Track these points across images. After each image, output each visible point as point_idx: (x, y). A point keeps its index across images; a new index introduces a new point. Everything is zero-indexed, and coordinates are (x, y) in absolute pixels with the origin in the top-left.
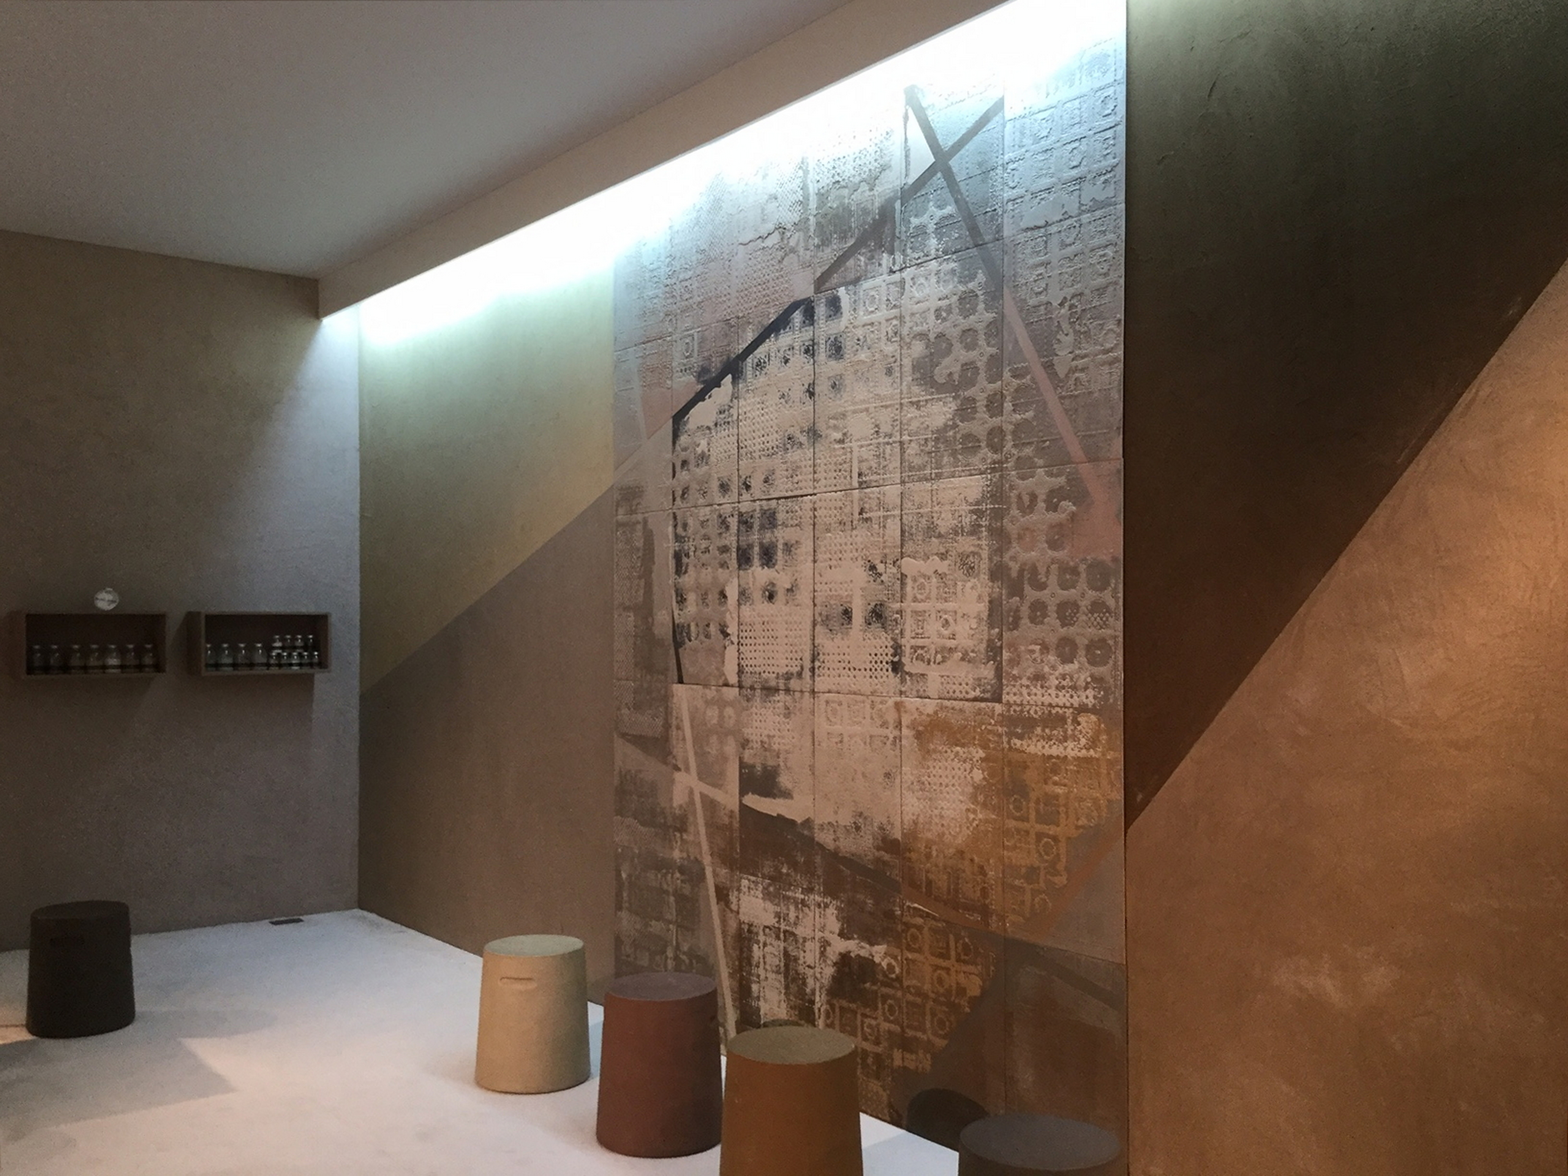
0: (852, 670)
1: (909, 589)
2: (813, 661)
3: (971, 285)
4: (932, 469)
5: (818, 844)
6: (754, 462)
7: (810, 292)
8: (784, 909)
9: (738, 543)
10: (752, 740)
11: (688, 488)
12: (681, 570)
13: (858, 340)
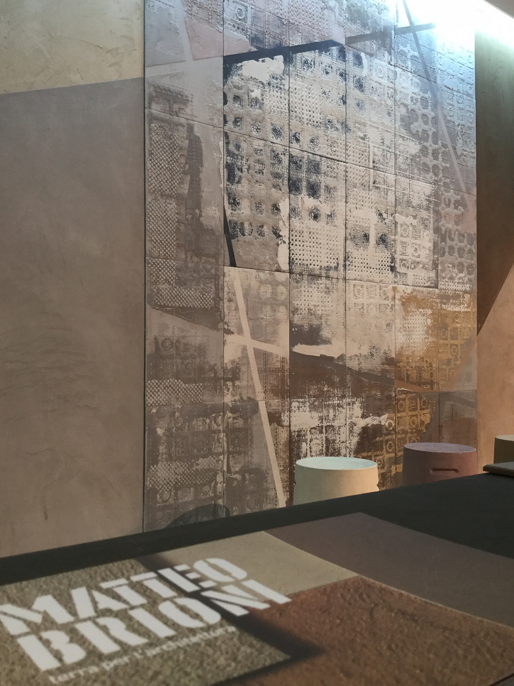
0: (369, 268)
1: (399, 229)
2: (345, 261)
3: (426, 96)
4: (409, 173)
5: (348, 368)
6: (302, 125)
7: (343, 41)
8: (325, 412)
9: (289, 175)
10: (301, 309)
11: (241, 118)
12: (234, 180)
13: (373, 88)
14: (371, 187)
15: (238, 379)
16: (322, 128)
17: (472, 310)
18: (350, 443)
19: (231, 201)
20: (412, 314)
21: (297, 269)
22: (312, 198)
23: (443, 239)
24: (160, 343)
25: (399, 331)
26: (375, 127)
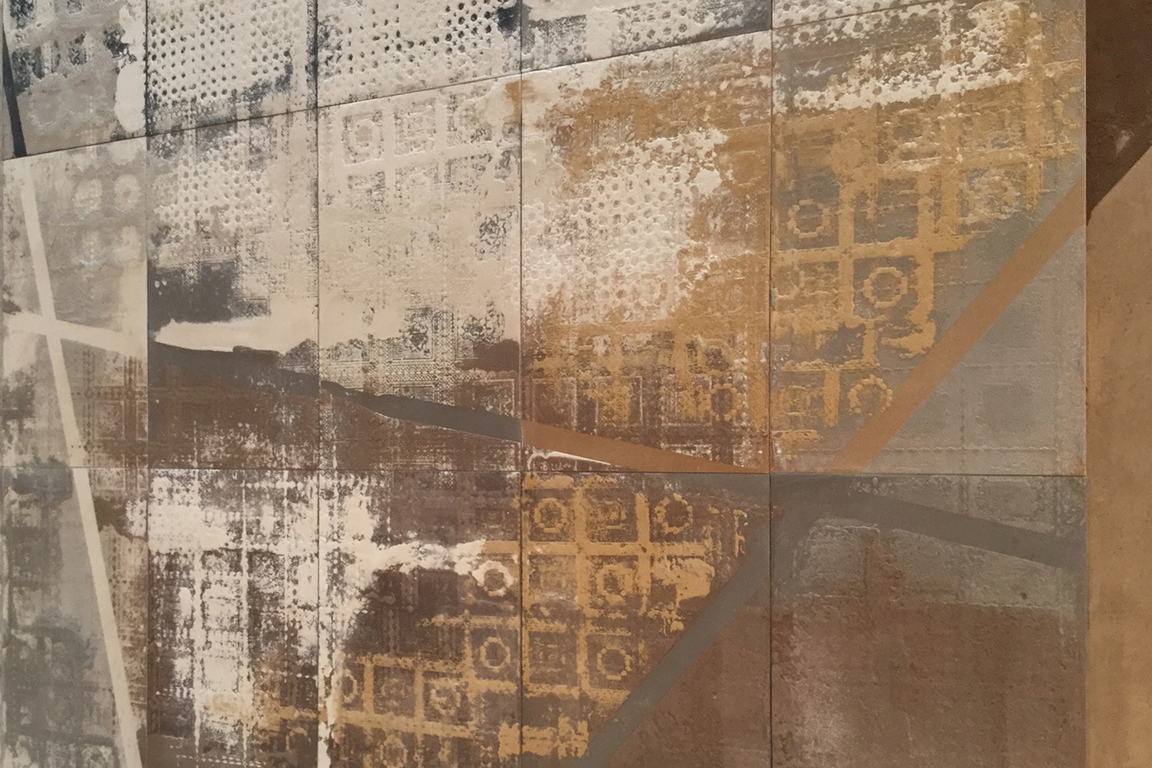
0: (405, 47)
2: (314, 52)
8: (248, 514)
10: (177, 226)
15: (30, 414)
18: (331, 614)
21: (164, 120)
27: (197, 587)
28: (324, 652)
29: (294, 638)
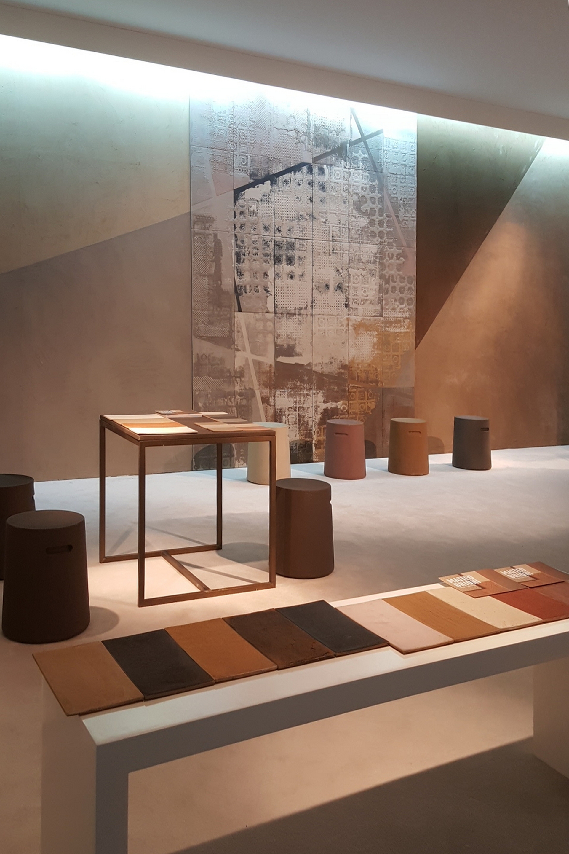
0: (329, 307)
1: (352, 279)
2: (312, 303)
3: (373, 183)
4: (360, 240)
5: (314, 371)
6: (283, 221)
7: (310, 161)
8: (298, 399)
9: (274, 253)
10: (282, 335)
11: (244, 225)
12: (240, 261)
13: (332, 187)
14: (330, 253)
15: (243, 377)
16: (296, 221)
17: (411, 330)
18: (315, 418)
19: (239, 274)
20: (361, 335)
21: (279, 311)
22: (289, 265)
23: (387, 282)
24: (200, 356)
25: (351, 347)
26: (334, 213)
27: (287, 416)
28: (314, 426)
29: (308, 424)
